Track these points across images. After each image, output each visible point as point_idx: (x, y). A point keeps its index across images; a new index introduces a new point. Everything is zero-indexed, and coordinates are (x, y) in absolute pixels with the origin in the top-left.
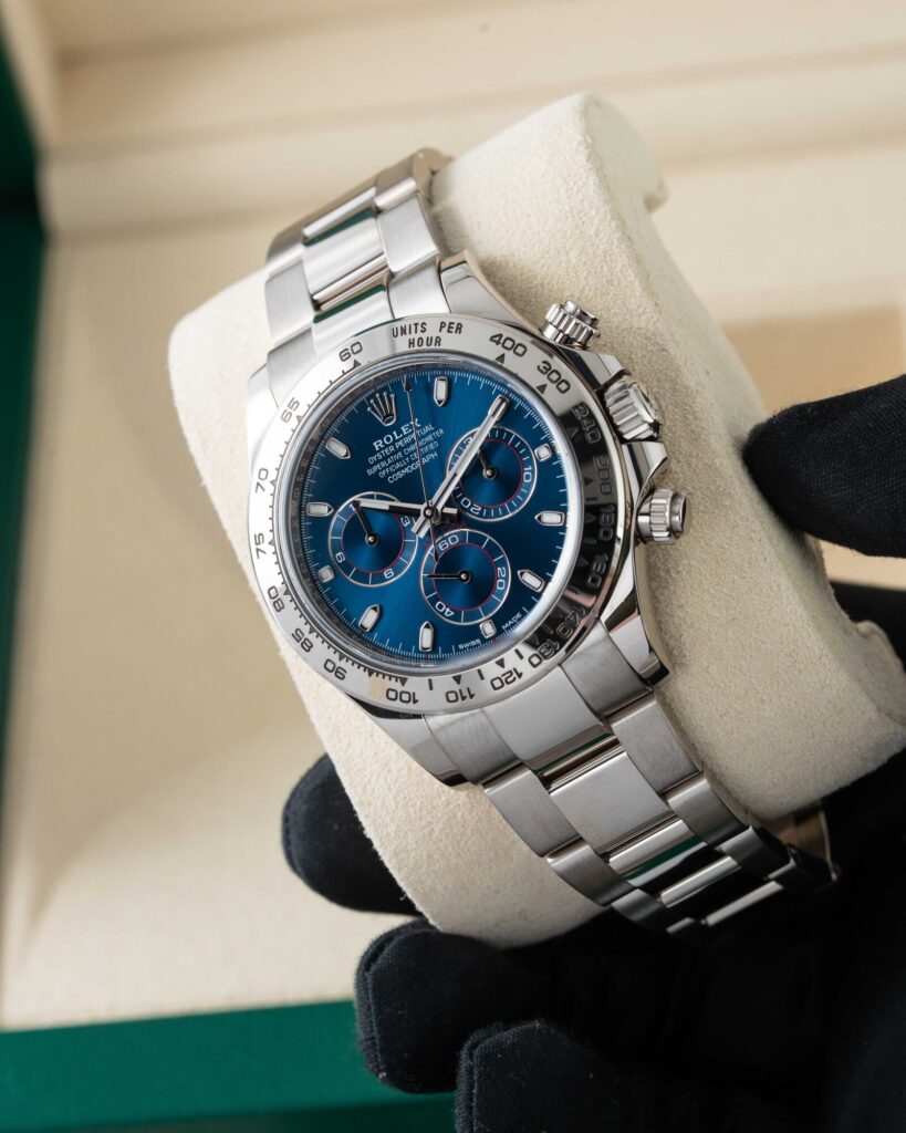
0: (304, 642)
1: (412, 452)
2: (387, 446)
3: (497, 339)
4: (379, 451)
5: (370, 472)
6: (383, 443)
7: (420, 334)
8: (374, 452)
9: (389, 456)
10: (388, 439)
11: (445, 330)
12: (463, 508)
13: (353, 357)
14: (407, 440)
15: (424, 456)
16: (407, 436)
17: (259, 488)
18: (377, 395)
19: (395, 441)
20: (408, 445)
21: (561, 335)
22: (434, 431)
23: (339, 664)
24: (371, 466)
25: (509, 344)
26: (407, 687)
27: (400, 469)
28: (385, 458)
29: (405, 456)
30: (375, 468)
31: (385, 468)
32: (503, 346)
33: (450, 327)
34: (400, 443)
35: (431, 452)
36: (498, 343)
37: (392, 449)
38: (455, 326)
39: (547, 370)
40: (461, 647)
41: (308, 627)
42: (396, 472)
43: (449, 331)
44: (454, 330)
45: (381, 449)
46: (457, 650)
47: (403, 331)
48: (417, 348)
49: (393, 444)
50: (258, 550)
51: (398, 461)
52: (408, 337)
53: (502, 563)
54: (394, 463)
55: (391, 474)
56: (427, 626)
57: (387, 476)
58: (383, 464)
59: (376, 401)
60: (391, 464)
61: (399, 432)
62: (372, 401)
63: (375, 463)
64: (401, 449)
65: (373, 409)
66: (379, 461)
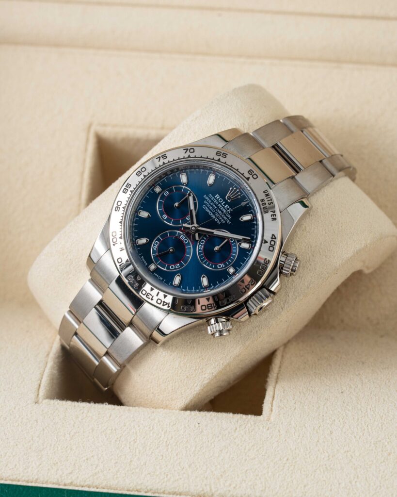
0: (126, 189)
1: (218, 212)
2: (218, 200)
3: (274, 237)
4: (215, 198)
5: (205, 196)
6: (218, 199)
7: (267, 203)
8: (214, 196)
9: (214, 203)
10: (221, 200)
11: (272, 213)
12: (200, 242)
13: (251, 176)
14: (223, 209)
15: (218, 218)
16: (224, 208)
17: (186, 150)
18: (238, 190)
19: (221, 203)
20: (220, 210)
21: (283, 263)
22: (229, 220)
23: (121, 207)
24: (207, 196)
25: (273, 243)
26: (119, 240)
27: (209, 209)
28: (212, 201)
29: (215, 210)
30: (207, 198)
31: (208, 202)
32: (271, 241)
33: (273, 215)
34: (220, 206)
35: (220, 220)
36: (272, 238)
37: (217, 203)
38: (275, 217)
39: (266, 263)
40: (142, 257)
41: (133, 189)
42: (208, 208)
43: (272, 215)
44: (273, 217)
45: (216, 198)
46: (141, 256)
47: (267, 195)
48: (261, 203)
49: (219, 203)
50: (160, 157)
51: (213, 207)
52: (265, 198)
53: (181, 265)
54: (211, 206)
55: (207, 206)
56: (147, 240)
57: (205, 204)
58: (210, 201)
59: (235, 190)
60: (211, 205)
61: (225, 204)
62: (235, 188)
63: (209, 198)
64: (218, 207)
65: (232, 190)
66: (210, 199)
